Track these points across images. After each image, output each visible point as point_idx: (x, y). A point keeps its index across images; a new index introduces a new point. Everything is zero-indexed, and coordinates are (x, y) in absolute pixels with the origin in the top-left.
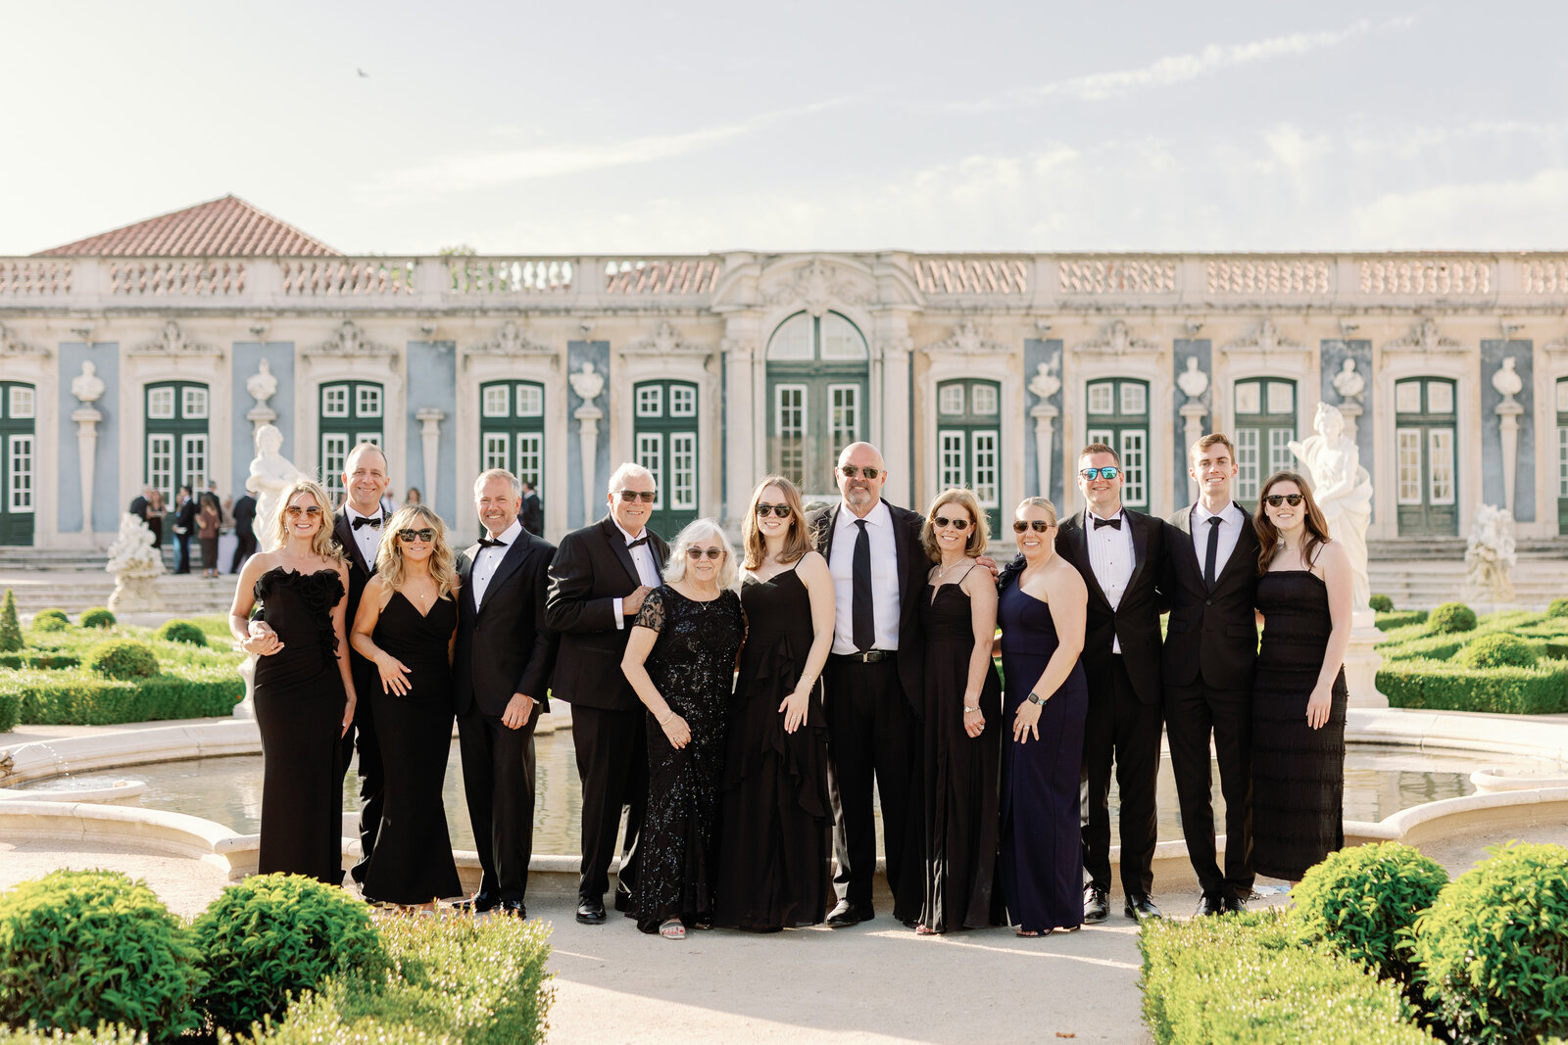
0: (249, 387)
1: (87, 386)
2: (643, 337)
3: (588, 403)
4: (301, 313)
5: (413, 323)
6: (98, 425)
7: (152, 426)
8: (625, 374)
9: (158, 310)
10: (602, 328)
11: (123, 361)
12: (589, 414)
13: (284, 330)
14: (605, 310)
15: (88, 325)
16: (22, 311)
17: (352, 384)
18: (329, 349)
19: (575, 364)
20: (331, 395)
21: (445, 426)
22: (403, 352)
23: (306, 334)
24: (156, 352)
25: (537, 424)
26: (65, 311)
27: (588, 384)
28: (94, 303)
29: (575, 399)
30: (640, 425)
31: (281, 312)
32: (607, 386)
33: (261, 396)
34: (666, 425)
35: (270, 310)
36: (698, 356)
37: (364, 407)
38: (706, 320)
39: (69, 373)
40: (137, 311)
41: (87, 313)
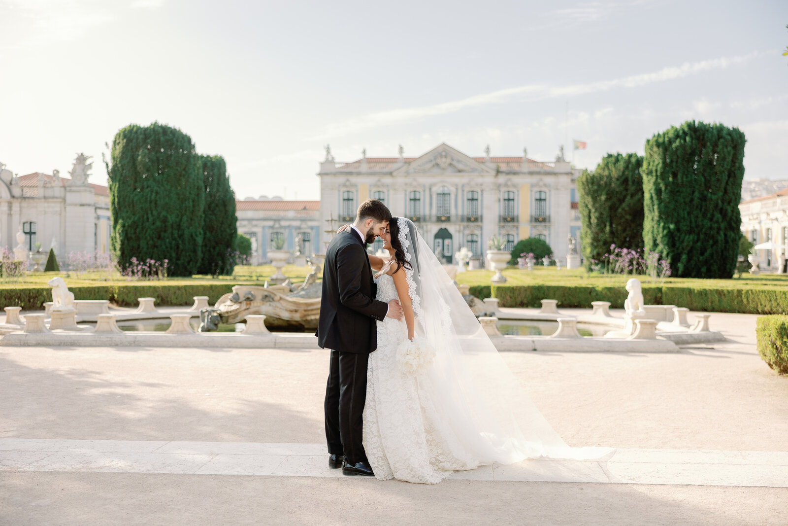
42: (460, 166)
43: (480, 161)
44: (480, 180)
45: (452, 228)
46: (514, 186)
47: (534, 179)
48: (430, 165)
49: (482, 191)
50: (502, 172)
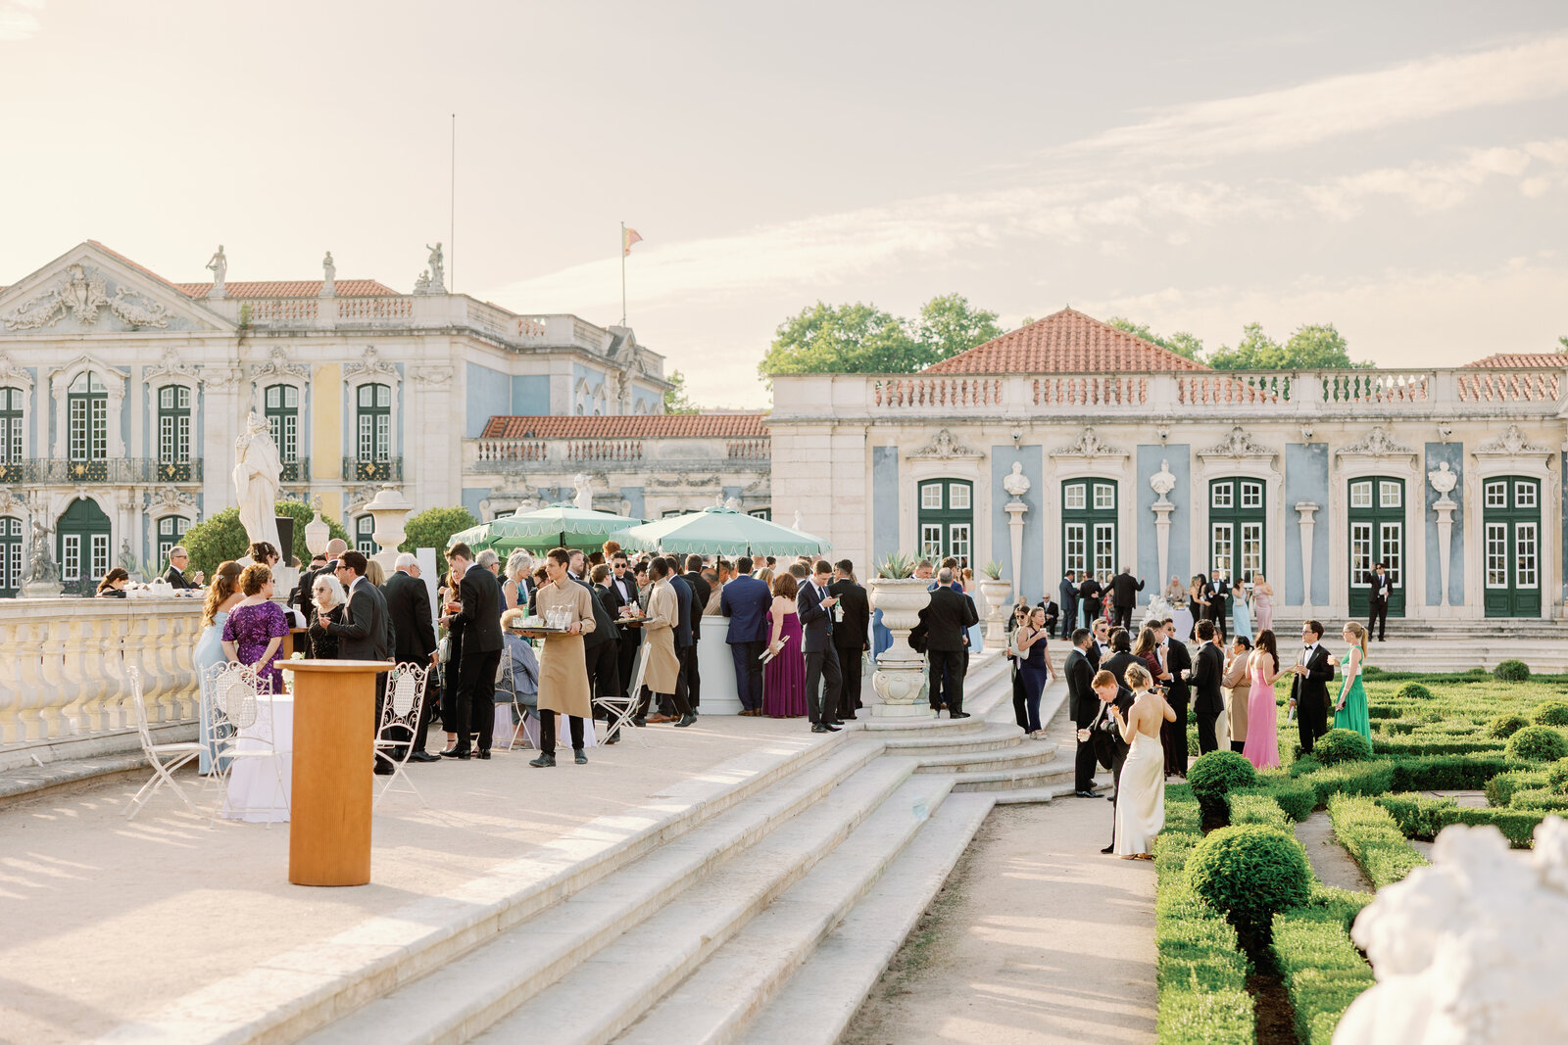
0: (1153, 484)
1: (1016, 483)
2: (1493, 440)
3: (1445, 496)
4: (1196, 420)
5: (1291, 428)
6: (1024, 515)
7: (1068, 516)
8: (1476, 472)
9: (1075, 418)
10: (1460, 432)
11: (1045, 460)
12: (1445, 505)
13: (1179, 435)
14: (1461, 416)
15: (1017, 431)
16: (964, 421)
17: (1237, 480)
18: (1220, 451)
19: (1432, 463)
20: (1219, 490)
21: (1318, 516)
22: (1282, 453)
23: (1201, 438)
24: (1074, 454)
25: (1399, 514)
26: (999, 420)
27: (1444, 480)
28: (1020, 413)
29: (1432, 494)
30: (1489, 516)
31: (1180, 420)
32: (1460, 482)
33: (1162, 491)
34: (1511, 515)
35: (1170, 418)
36: (1541, 456)
37: (1247, 501)
38: (1549, 424)
39: (1000, 473)
40: (1058, 420)
41: (1017, 422)
42: (136, 312)
43: (197, 295)
44: (195, 353)
45: (108, 501)
46: (294, 369)
47: (354, 349)
48: (46, 309)
49: (200, 385)
50: (255, 329)
